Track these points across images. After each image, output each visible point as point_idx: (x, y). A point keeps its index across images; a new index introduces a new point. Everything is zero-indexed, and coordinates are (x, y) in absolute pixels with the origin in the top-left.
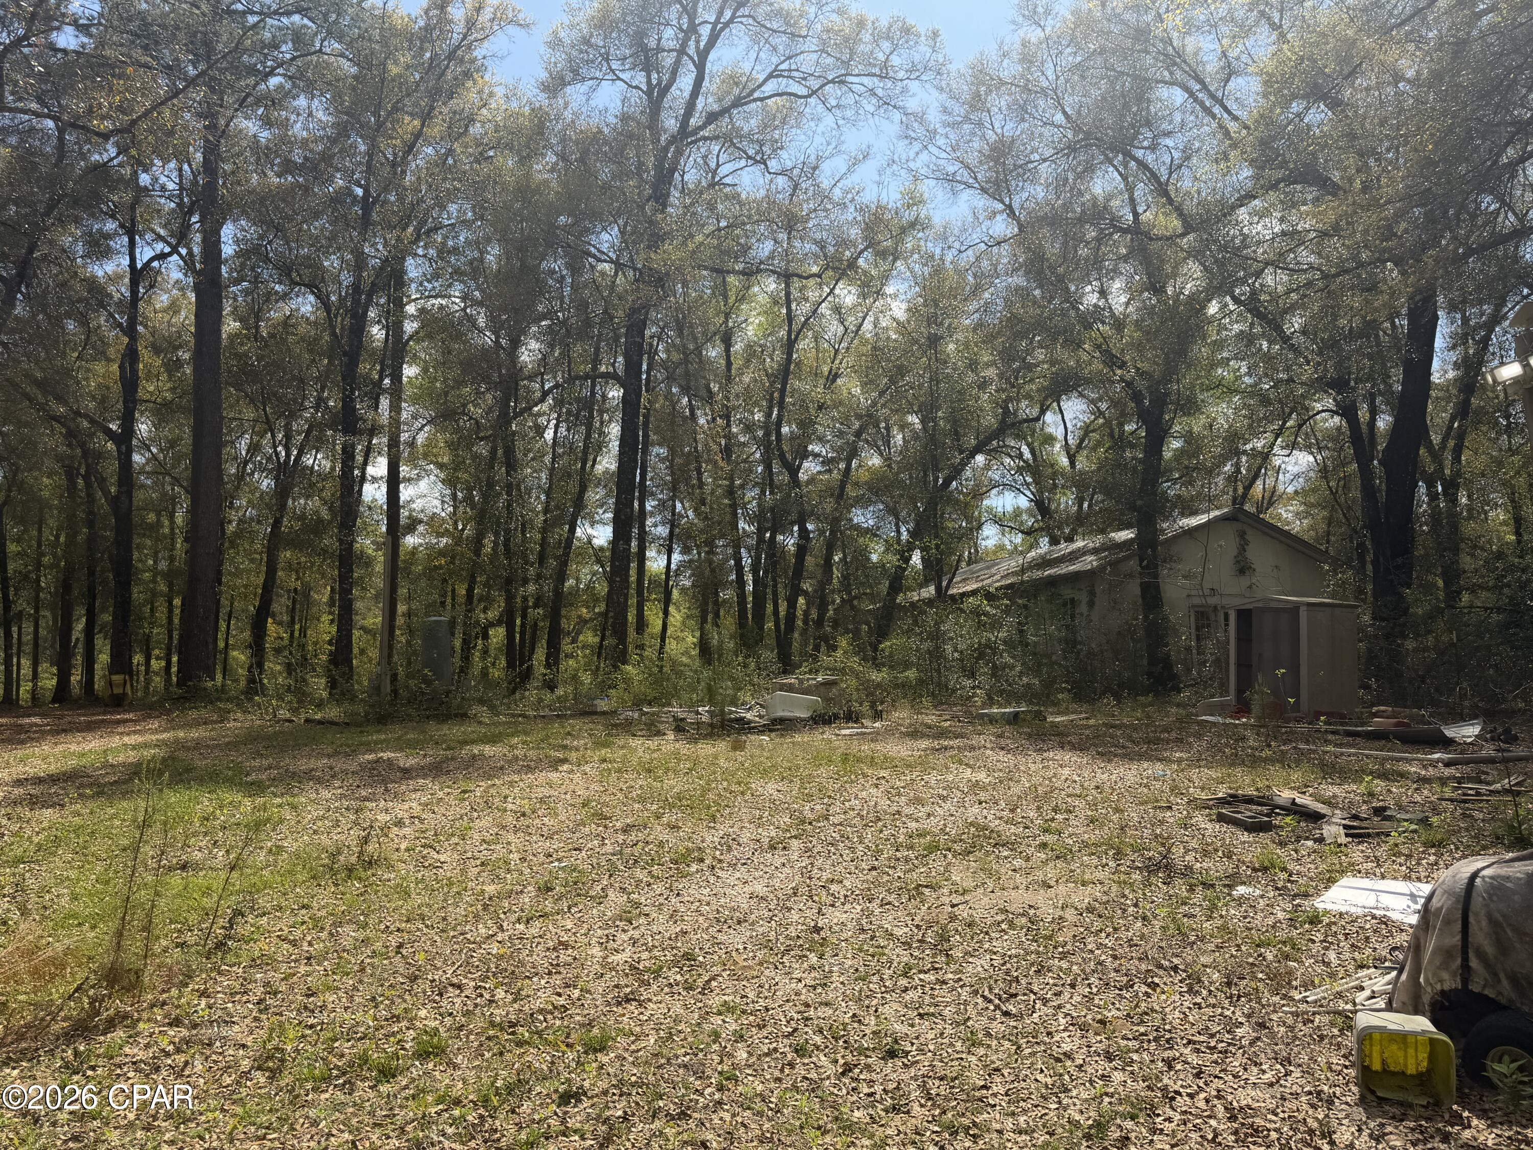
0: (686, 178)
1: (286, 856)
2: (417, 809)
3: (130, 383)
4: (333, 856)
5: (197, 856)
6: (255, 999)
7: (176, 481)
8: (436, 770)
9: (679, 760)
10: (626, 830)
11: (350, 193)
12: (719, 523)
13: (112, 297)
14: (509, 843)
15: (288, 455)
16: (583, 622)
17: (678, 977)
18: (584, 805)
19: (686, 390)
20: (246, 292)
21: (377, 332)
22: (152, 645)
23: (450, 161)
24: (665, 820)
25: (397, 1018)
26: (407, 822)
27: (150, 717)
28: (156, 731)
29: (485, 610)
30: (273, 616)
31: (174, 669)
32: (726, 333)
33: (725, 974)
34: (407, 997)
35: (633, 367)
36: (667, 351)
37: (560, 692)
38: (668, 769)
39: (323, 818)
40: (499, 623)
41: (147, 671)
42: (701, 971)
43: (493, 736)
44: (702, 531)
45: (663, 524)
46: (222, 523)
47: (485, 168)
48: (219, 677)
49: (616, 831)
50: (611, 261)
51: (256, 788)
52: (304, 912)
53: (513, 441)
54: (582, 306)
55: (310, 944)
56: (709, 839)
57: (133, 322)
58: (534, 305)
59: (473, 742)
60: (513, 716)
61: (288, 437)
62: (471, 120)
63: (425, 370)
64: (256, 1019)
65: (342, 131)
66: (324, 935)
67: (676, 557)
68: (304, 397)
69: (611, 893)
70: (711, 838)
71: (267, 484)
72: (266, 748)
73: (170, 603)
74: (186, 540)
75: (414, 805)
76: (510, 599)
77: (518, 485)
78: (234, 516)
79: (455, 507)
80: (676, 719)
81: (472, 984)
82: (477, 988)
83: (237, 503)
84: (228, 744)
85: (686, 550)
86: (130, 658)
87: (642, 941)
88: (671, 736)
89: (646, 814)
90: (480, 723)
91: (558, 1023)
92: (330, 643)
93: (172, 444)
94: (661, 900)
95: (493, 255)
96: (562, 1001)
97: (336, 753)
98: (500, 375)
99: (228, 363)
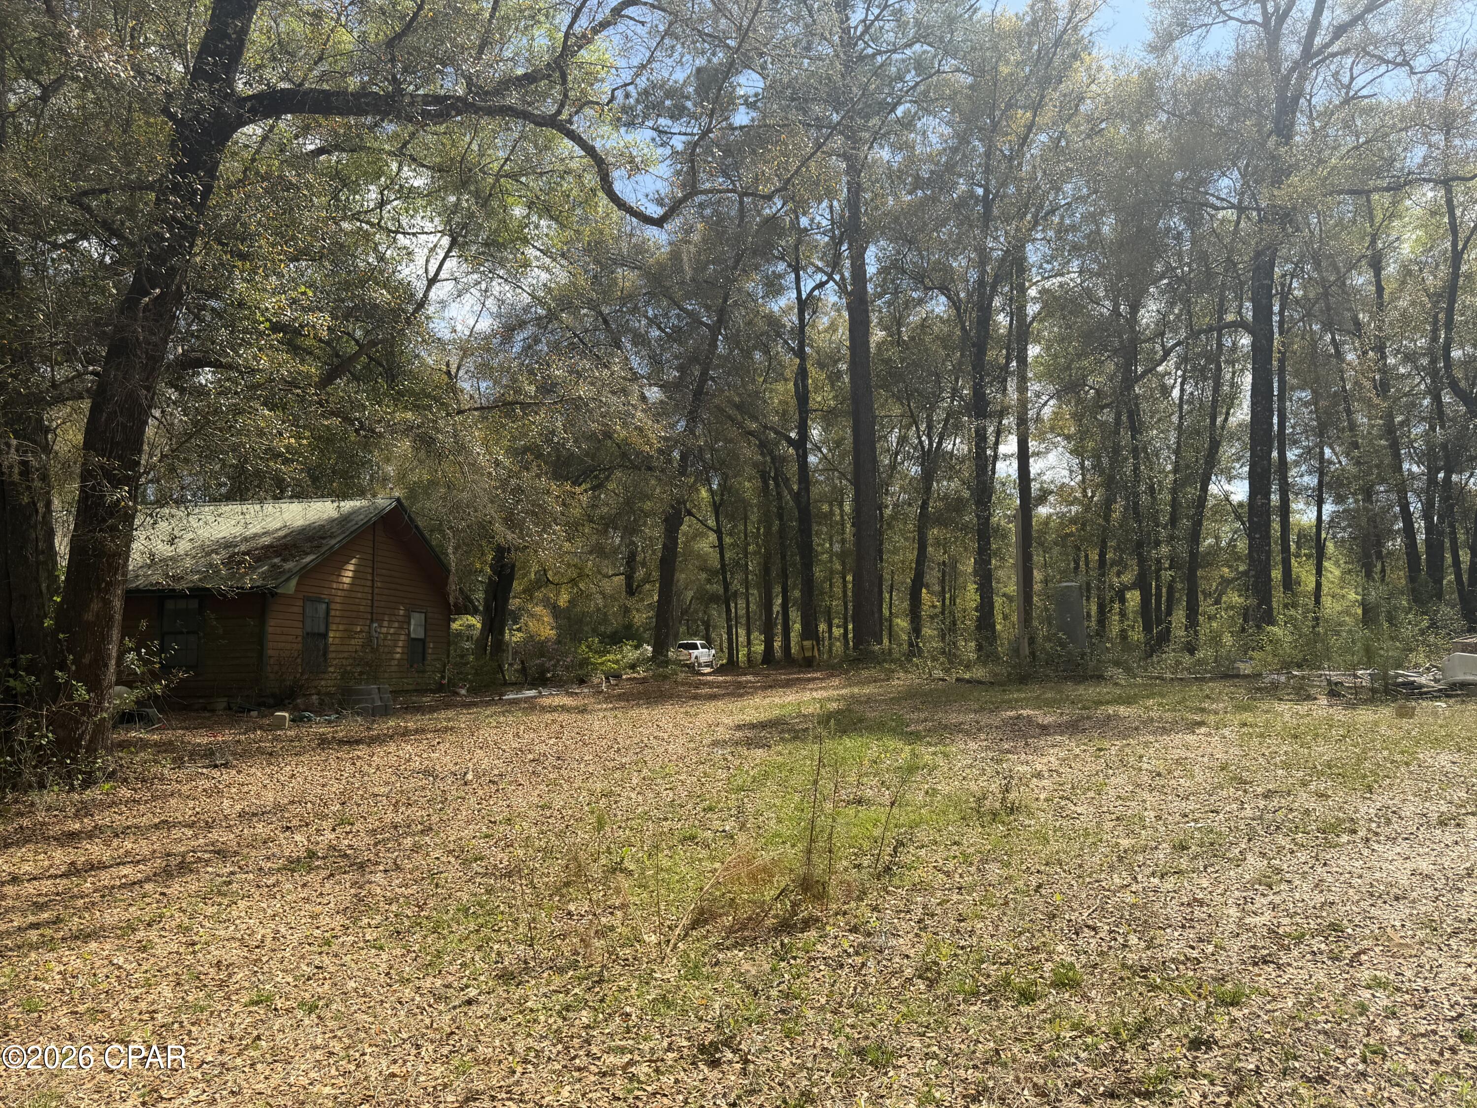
0: (1314, 101)
1: (939, 797)
2: (1055, 763)
3: (802, 397)
4: (980, 800)
5: (869, 793)
6: (916, 918)
7: (843, 475)
8: (1073, 728)
9: (1331, 726)
10: (1267, 795)
11: (972, 194)
12: (1377, 466)
13: (784, 326)
14: (1144, 801)
15: (931, 444)
16: (1226, 582)
17: (1323, 946)
18: (1222, 769)
19: (1328, 326)
20: (889, 304)
21: (1002, 319)
22: (833, 615)
23: (1063, 143)
24: (1313, 787)
25: (1036, 950)
26: (1046, 775)
27: (832, 675)
28: (837, 688)
29: (1119, 574)
30: (927, 587)
31: (851, 636)
32: (1373, 256)
33: (1377, 949)
34: (1046, 932)
35: (1263, 312)
36: (1304, 287)
37: (1199, 654)
38: (1317, 735)
39: (971, 766)
40: (1133, 587)
41: (830, 637)
42: (1349, 943)
43: (1129, 697)
44: (1356, 478)
45: (1310, 473)
46: (881, 507)
47: (1098, 141)
48: (886, 641)
49: (1257, 796)
50: (1233, 206)
51: (914, 737)
52: (955, 847)
53: (1137, 405)
54: (1203, 257)
55: (961, 876)
56: (1363, 810)
57: (802, 345)
58: (1152, 266)
59: (1108, 703)
60: (1152, 678)
61: (930, 427)
62: (1081, 99)
63: (1048, 349)
64: (917, 935)
65: (963, 139)
66: (973, 869)
67: (1328, 508)
68: (942, 390)
69: (1249, 856)
70: (1366, 809)
71: (915, 470)
72: (923, 703)
73: (844, 578)
74: (853, 525)
75: (1052, 759)
76: (1142, 561)
77: (1145, 449)
78: (889, 500)
79: (1083, 475)
80: (1329, 682)
81: (1107, 928)
82: (1111, 932)
83: (891, 489)
84: (892, 699)
85: (1339, 499)
86: (817, 626)
87: (1283, 907)
88: (1323, 701)
89: (1290, 781)
90: (1116, 684)
91: (1191, 973)
92: (976, 610)
93: (838, 443)
94: (1306, 868)
95: (1108, 226)
96: (1195, 954)
97: (981, 709)
98: (1121, 342)
99: (876, 368)
